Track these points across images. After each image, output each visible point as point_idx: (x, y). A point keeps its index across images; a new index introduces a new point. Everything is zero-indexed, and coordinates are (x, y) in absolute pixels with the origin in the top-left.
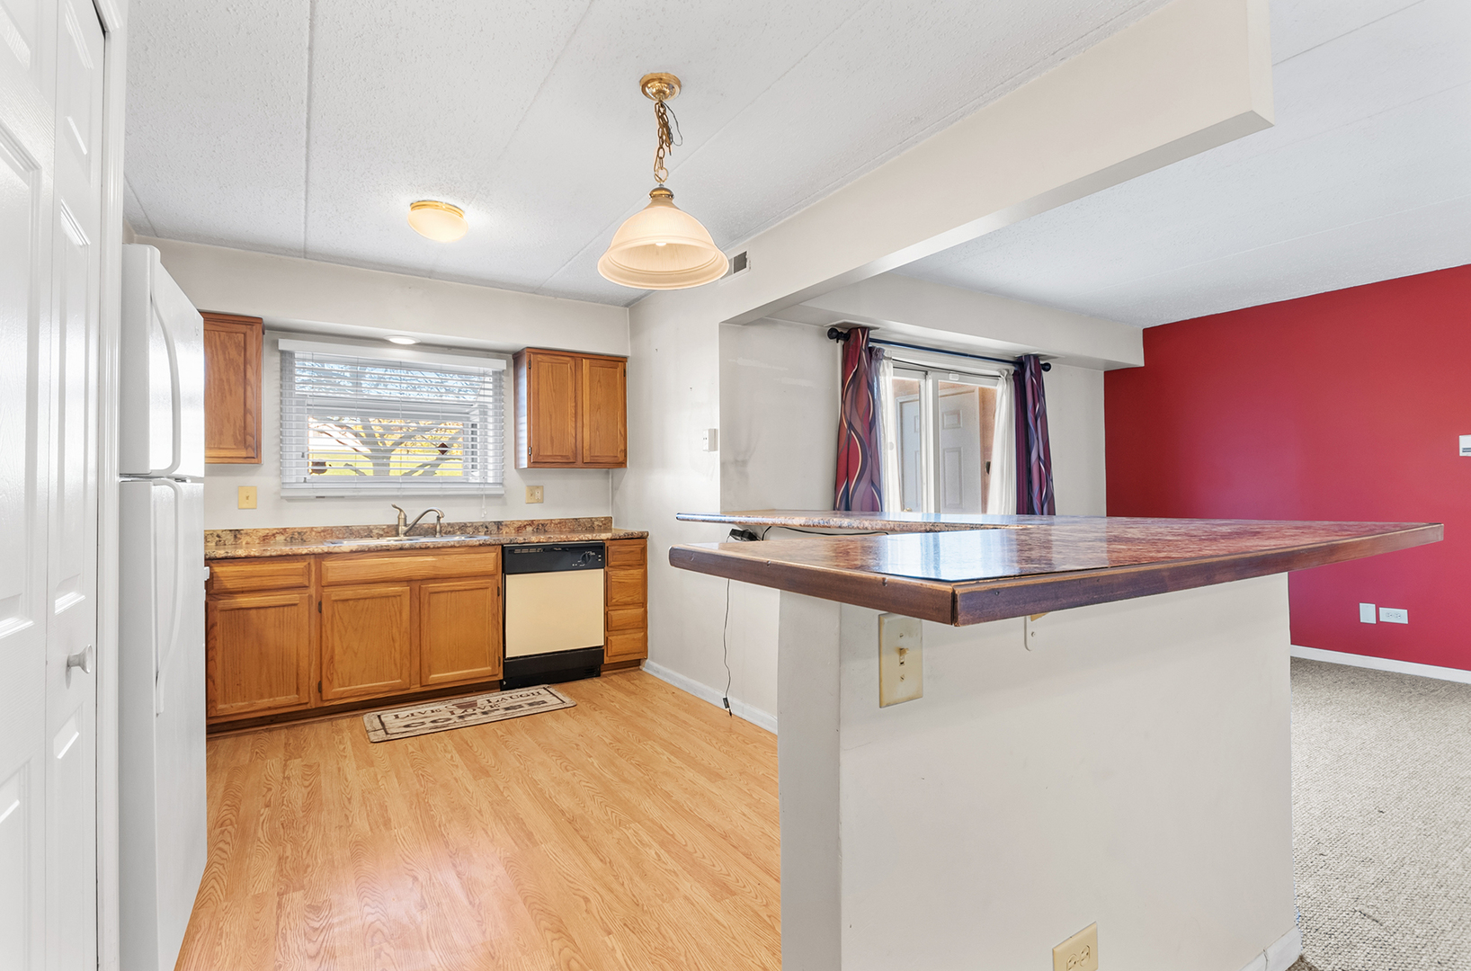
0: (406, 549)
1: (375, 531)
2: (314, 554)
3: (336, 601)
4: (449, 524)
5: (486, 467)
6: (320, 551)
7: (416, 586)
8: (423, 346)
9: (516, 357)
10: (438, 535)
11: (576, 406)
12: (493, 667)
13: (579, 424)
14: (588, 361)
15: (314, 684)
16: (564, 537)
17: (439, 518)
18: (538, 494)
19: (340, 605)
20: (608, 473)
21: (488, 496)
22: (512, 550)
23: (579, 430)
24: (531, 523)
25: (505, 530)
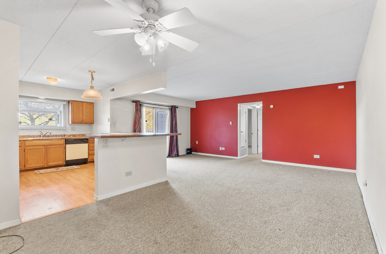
0: (44, 139)
1: (35, 136)
2: (23, 140)
3: (28, 149)
4: (53, 135)
5: (61, 124)
6: (25, 140)
7: (46, 146)
8: (46, 99)
9: (69, 102)
10: (50, 137)
11: (82, 112)
12: (63, 162)
13: (83, 115)
14: (85, 103)
15: (23, 165)
16: (79, 137)
17: (50, 134)
18: (74, 129)
19: (29, 150)
20: (90, 125)
21: (62, 129)
22: (67, 140)
23: (83, 117)
24: (72, 135)
25: (66, 136)
